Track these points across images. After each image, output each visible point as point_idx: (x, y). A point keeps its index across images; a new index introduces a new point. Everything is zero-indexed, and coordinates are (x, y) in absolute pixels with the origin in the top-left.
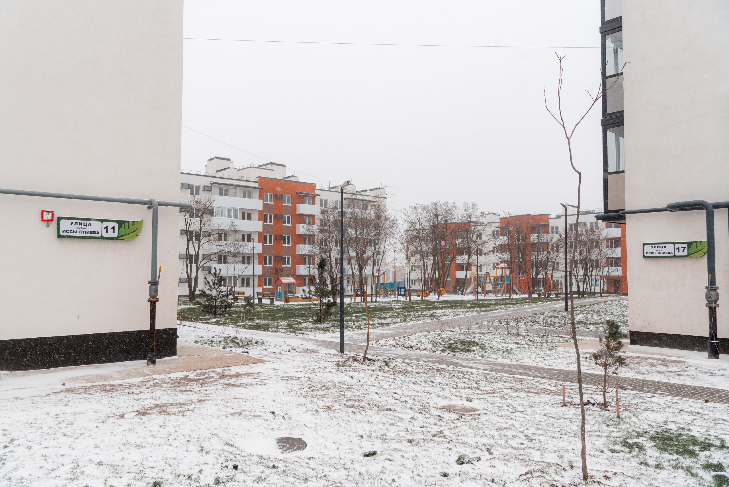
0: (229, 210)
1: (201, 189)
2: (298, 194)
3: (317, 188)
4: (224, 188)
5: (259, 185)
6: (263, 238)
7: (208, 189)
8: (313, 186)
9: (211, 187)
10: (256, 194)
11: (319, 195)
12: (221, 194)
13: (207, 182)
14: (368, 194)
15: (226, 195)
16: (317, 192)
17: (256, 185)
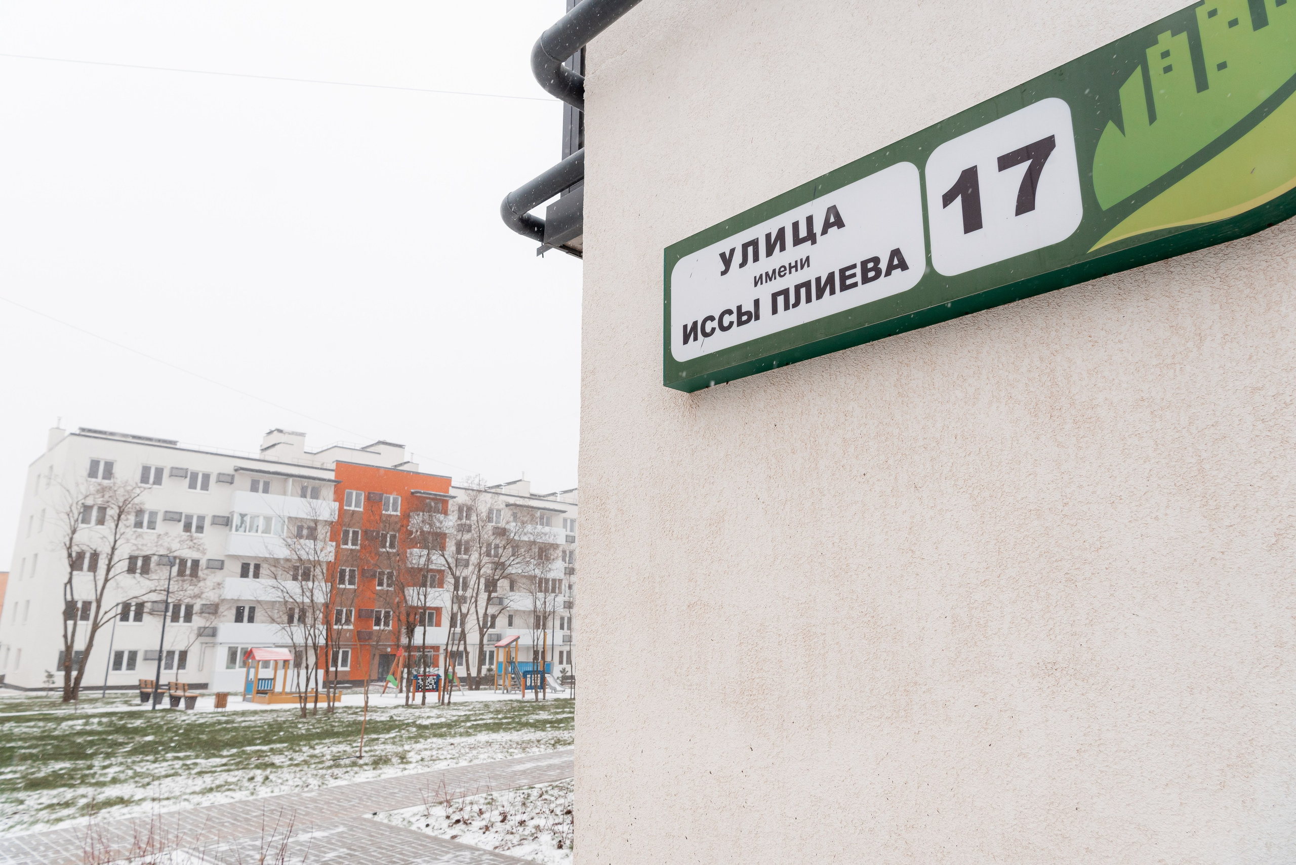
0: (268, 520)
1: (213, 479)
2: (412, 493)
3: (453, 484)
4: (262, 478)
5: (336, 477)
6: (334, 574)
7: (227, 480)
8: (446, 482)
9: (233, 477)
10: (328, 492)
11: (454, 497)
12: (254, 488)
13: (228, 467)
14: (559, 499)
15: (266, 491)
16: (452, 492)
17: (331, 476)
